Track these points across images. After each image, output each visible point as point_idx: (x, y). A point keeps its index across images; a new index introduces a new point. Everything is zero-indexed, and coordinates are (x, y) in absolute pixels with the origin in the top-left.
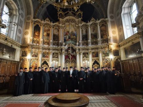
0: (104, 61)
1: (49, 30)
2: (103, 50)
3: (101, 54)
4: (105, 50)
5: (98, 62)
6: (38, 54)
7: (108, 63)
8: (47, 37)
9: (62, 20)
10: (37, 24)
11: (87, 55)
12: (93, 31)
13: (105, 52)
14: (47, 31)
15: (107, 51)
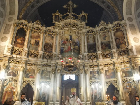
1: (39, 37)
4: (126, 67)
5: (116, 86)
6: (17, 72)
7: (132, 87)
8: (35, 46)
9: (59, 23)
10: (21, 26)
11: (97, 75)
12: (104, 39)
14: (36, 38)
15: (129, 68)
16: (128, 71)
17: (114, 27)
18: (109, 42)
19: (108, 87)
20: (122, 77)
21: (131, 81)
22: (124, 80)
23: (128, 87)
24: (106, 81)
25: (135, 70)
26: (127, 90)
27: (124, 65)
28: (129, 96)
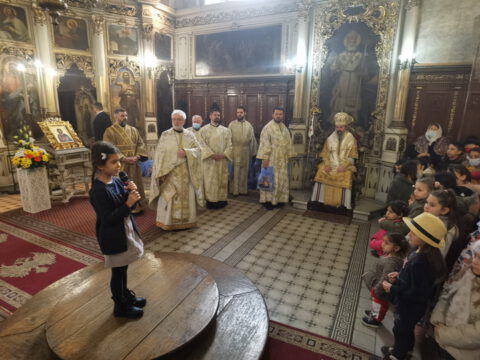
0: (114, 76)
2: (112, 19)
3: (105, 36)
4: (123, 25)
5: (89, 75)
7: (132, 83)
11: (18, 23)
13: (119, 32)
15: (130, 31)
16: (128, 39)
19: (62, 74)
20: (109, 52)
21: (131, 68)
22: (112, 62)
23: (122, 83)
24: (57, 54)
25: (145, 40)
26: (117, 90)
27: (119, 17)
28: (121, 103)
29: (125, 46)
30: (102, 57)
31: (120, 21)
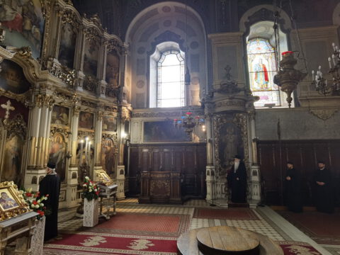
0: (104, 142)
3: (103, 122)
7: (112, 146)
11: (65, 115)
12: (91, 52)
15: (114, 119)
16: (112, 123)
17: (110, 42)
18: (96, 62)
20: (103, 130)
21: (113, 138)
22: (104, 135)
23: (107, 147)
24: (79, 131)
26: (104, 150)
27: (109, 112)
29: (110, 127)
30: (100, 133)
31: (111, 114)
